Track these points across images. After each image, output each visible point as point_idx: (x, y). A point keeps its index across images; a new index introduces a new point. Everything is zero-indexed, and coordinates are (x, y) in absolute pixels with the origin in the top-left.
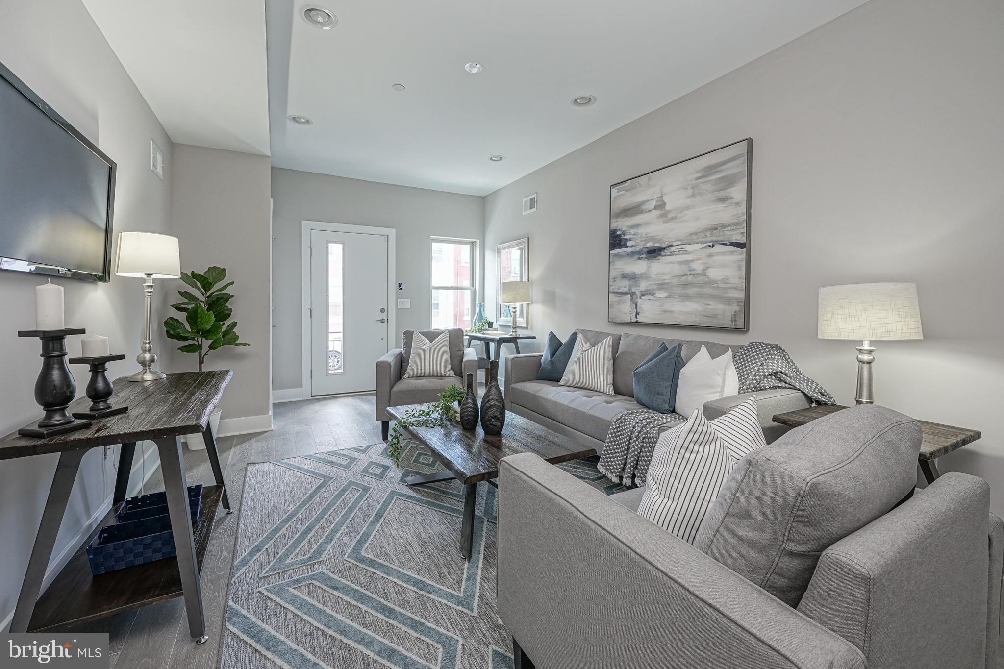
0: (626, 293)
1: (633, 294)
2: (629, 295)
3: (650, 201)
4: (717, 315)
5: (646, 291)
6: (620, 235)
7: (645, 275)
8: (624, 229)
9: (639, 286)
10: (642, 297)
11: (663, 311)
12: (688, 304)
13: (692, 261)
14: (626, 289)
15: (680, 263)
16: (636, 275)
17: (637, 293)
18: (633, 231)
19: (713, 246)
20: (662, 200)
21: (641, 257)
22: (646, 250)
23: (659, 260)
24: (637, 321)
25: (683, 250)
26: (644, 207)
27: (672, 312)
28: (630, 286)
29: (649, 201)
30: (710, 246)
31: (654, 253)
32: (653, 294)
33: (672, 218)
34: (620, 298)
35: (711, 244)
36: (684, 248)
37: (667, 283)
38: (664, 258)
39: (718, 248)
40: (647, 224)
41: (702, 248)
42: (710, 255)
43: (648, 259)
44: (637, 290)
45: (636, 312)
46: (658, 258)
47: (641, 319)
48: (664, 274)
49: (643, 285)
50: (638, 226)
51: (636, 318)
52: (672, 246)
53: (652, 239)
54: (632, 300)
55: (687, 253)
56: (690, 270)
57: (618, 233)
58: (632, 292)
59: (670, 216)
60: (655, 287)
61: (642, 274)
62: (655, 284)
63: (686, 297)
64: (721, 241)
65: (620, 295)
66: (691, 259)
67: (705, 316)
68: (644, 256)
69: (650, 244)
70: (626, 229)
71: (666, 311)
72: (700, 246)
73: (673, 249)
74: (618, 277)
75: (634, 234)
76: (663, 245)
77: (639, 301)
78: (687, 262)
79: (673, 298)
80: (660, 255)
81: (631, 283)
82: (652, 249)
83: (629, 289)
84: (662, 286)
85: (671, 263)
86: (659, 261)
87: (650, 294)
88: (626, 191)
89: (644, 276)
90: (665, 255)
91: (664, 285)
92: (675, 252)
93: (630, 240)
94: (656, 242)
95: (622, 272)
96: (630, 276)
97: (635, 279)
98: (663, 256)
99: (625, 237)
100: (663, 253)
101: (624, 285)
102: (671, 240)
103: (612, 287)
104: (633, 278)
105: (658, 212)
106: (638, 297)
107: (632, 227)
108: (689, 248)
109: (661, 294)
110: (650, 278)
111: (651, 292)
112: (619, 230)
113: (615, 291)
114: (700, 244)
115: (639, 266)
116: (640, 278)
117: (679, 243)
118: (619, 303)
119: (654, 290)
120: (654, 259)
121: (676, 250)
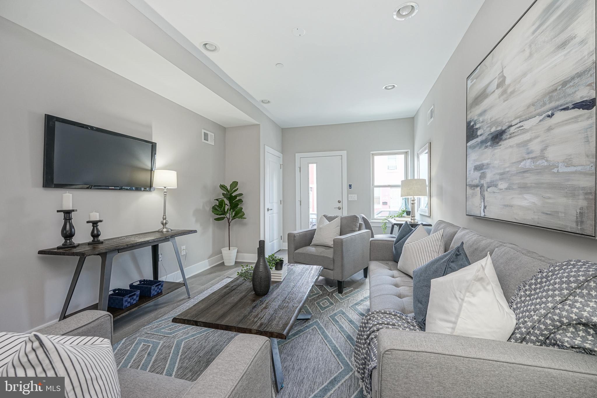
0: (477, 186)
1: (482, 186)
2: (479, 188)
3: (493, 82)
4: (557, 212)
5: (491, 182)
6: (473, 126)
7: (490, 164)
8: (476, 118)
9: (486, 178)
10: (488, 190)
11: (506, 205)
12: (526, 196)
13: (530, 140)
14: (476, 182)
15: (519, 145)
16: (484, 166)
17: (485, 185)
18: (481, 119)
19: (553, 115)
20: (503, 76)
21: (487, 145)
22: (490, 137)
23: (501, 145)
24: (485, 216)
25: (521, 128)
26: (489, 90)
27: (512, 206)
28: (480, 178)
30: (549, 116)
31: (497, 138)
32: (496, 186)
33: (511, 92)
34: (474, 192)
35: (550, 113)
36: (522, 126)
37: (508, 172)
38: (504, 142)
39: (560, 116)
40: (491, 107)
41: (540, 121)
42: (550, 129)
43: (493, 146)
44: (484, 182)
45: (484, 206)
46: (501, 143)
47: (488, 214)
48: (505, 161)
49: (489, 176)
50: (484, 112)
51: (484, 212)
52: (511, 126)
53: (495, 123)
54: (481, 193)
55: (526, 131)
56: (528, 153)
57: (472, 124)
58: (481, 184)
59: (509, 91)
60: (498, 177)
61: (488, 164)
62: (498, 174)
63: (524, 188)
64: (561, 106)
65: (473, 188)
66: (529, 138)
67: (544, 213)
68: (489, 144)
69: (493, 130)
72: (538, 118)
73: (512, 129)
74: (472, 169)
75: (482, 122)
76: (504, 128)
77: (486, 194)
78: (525, 144)
79: (513, 189)
80: (502, 139)
81: (480, 175)
82: (495, 134)
83: (479, 182)
84: (503, 176)
85: (511, 146)
87: (494, 185)
88: (476, 78)
89: (489, 166)
90: (506, 139)
91: (505, 174)
92: (514, 133)
93: (480, 128)
94: (498, 126)
95: (475, 164)
96: (480, 167)
98: (504, 140)
99: (476, 127)
100: (504, 136)
101: (476, 177)
102: (510, 120)
103: (468, 180)
104: (482, 169)
105: (500, 90)
106: (485, 190)
107: (481, 114)
108: (527, 125)
109: (503, 185)
110: (494, 167)
111: (494, 183)
112: (473, 120)
113: (470, 184)
114: (538, 116)
115: (486, 156)
116: (486, 169)
117: (517, 121)
118: (473, 196)
119: (497, 180)
120: (497, 145)
121: (515, 131)
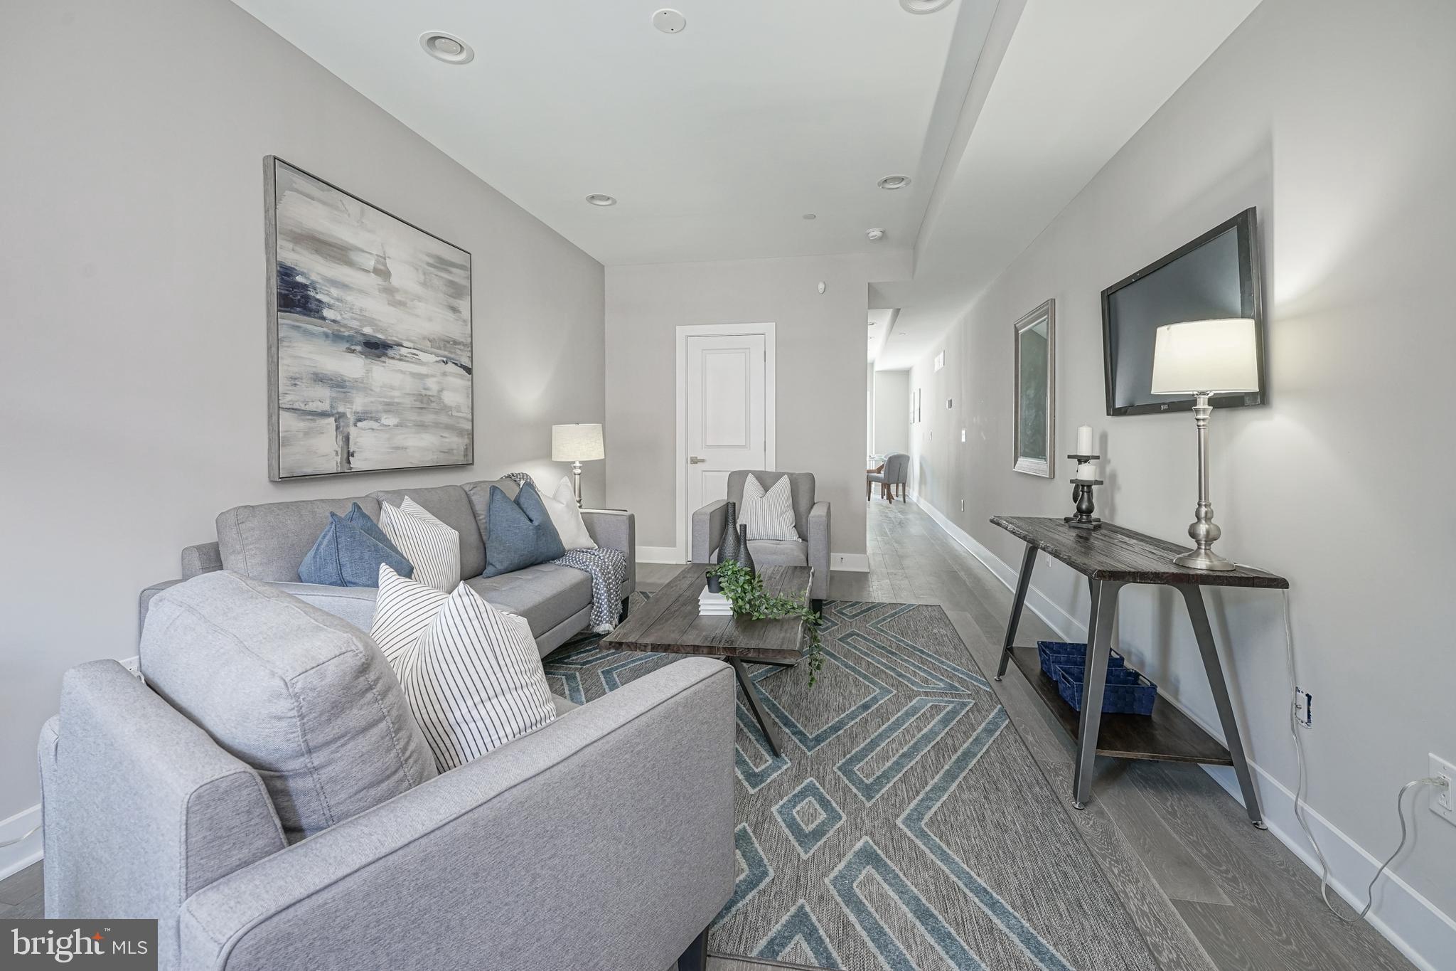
0: (324, 414)
1: (340, 417)
2: (332, 420)
3: (367, 254)
4: (452, 450)
5: (365, 413)
6: (305, 287)
7: (362, 383)
8: (314, 277)
9: (351, 402)
10: (359, 424)
11: (394, 448)
13: (427, 376)
14: (325, 407)
15: (413, 375)
16: (345, 381)
17: (349, 416)
18: (334, 292)
19: (446, 362)
20: (385, 265)
21: (353, 347)
22: (363, 339)
23: (384, 362)
24: (351, 468)
26: (356, 257)
27: (406, 448)
28: (333, 400)
29: (364, 251)
30: (444, 362)
31: (376, 348)
32: (377, 420)
33: (400, 301)
34: (312, 425)
35: (445, 359)
36: (417, 355)
37: (398, 403)
38: (391, 361)
39: (451, 367)
40: (362, 291)
41: (437, 362)
42: (444, 374)
43: (366, 356)
44: (349, 410)
45: (348, 452)
46: (383, 359)
47: (357, 464)
48: (392, 388)
49: (359, 403)
50: (344, 286)
51: (349, 463)
52: (402, 346)
53: (371, 322)
54: (337, 428)
55: (419, 362)
56: (425, 389)
57: (299, 279)
58: (338, 413)
59: (398, 297)
60: (380, 407)
61: (356, 381)
62: (380, 403)
63: (422, 426)
64: (453, 359)
65: (310, 417)
66: (426, 373)
67: (442, 452)
68: (359, 348)
69: (367, 330)
70: (320, 281)
71: (398, 448)
72: (434, 358)
73: (403, 351)
74: (304, 377)
75: (338, 300)
76: (389, 341)
77: (353, 432)
78: (421, 377)
79: (407, 426)
80: (385, 355)
81: (334, 395)
82: (374, 341)
83: (332, 407)
84: (390, 407)
85: (402, 372)
86: (384, 364)
87: (371, 418)
89: (361, 386)
90: (393, 358)
91: (393, 405)
92: (406, 356)
93: (330, 307)
94: (378, 331)
95: (314, 370)
96: (332, 380)
97: (342, 387)
98: (389, 358)
99: (318, 297)
100: (390, 353)
101: (321, 397)
102: (401, 337)
103: (289, 398)
104: (339, 384)
105: (380, 280)
106: (351, 423)
107: (334, 283)
108: (422, 356)
109: (389, 420)
110: (371, 390)
111: (374, 415)
112: (302, 274)
113: (295, 407)
114: (433, 355)
115: (353, 366)
116: (352, 388)
117: (411, 345)
118: (307, 434)
119: (377, 412)
120: (378, 359)
121: (408, 355)
